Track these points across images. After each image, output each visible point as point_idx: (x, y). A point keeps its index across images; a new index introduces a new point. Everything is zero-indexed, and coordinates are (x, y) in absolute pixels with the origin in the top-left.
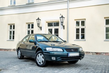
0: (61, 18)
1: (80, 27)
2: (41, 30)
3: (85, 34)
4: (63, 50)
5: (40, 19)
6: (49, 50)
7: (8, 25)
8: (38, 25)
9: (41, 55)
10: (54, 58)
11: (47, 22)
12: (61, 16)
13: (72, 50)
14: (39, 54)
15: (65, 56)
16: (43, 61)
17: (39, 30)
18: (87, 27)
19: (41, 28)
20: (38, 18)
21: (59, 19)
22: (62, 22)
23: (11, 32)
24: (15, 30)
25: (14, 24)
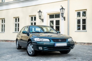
0: (62, 10)
1: (82, 18)
2: (43, 22)
3: (86, 24)
4: (50, 41)
5: (41, 11)
6: (37, 40)
7: (13, 18)
8: (40, 17)
9: (31, 45)
10: (40, 48)
11: (48, 14)
12: (61, 8)
13: (60, 40)
14: (30, 44)
15: (52, 46)
16: (32, 51)
17: (41, 22)
18: (88, 18)
19: (43, 20)
20: (40, 11)
21: (60, 10)
22: (63, 14)
23: (16, 24)
24: (19, 23)
25: (19, 17)
